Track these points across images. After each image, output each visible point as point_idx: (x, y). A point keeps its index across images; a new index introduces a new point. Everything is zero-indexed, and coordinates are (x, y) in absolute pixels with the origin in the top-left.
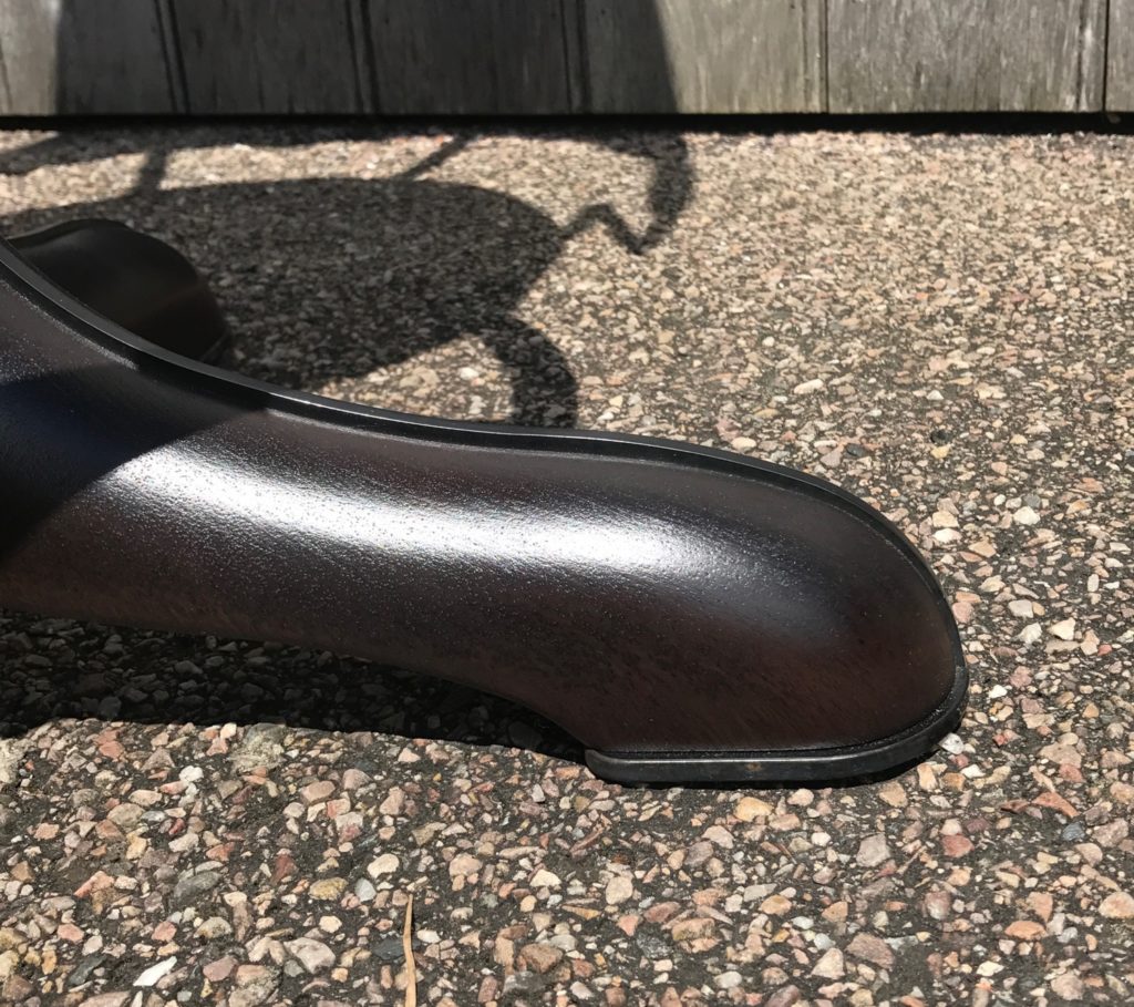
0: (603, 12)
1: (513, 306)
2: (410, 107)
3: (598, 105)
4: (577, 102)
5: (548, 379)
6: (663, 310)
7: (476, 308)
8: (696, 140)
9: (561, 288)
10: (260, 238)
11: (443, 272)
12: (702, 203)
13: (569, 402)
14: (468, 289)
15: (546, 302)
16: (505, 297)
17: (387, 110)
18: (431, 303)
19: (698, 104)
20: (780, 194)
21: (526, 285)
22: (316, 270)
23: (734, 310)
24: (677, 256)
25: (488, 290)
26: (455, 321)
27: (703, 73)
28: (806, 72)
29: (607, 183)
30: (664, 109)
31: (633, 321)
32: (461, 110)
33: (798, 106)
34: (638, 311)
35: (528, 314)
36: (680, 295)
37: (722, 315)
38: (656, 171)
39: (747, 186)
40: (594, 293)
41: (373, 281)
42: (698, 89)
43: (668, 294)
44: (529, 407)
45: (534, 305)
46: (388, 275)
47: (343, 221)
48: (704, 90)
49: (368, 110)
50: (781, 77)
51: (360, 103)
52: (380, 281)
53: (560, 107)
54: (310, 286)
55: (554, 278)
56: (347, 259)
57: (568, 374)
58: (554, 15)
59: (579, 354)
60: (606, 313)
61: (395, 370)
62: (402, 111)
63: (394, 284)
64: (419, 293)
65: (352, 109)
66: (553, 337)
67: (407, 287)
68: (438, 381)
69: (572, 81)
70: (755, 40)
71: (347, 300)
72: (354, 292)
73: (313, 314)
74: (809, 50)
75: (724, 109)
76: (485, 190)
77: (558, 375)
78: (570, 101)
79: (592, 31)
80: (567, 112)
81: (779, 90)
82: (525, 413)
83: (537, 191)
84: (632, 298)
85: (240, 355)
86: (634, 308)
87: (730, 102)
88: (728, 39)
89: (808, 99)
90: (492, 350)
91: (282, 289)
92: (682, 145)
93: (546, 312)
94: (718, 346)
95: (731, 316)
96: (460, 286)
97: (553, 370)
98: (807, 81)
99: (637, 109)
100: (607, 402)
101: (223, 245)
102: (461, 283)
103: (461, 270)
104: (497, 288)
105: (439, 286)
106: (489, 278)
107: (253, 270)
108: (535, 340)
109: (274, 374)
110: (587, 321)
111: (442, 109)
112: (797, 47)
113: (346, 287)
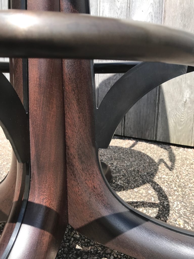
0: (160, 127)
1: (153, 178)
2: (129, 136)
3: (158, 140)
4: (154, 139)
5: (163, 195)
6: (178, 183)
7: (147, 178)
8: (173, 147)
9: (160, 176)
10: (112, 157)
11: (141, 170)
12: (178, 161)
13: (168, 201)
14: (146, 174)
15: (158, 178)
16: (152, 176)
17: (125, 135)
18: (140, 175)
19: (173, 142)
20: (190, 161)
21: (155, 175)
22: (122, 166)
23: (190, 186)
24: (177, 172)
25: (149, 174)
26: (145, 180)
27: (175, 138)
28: (191, 140)
29: (161, 154)
30: (168, 142)
31: (173, 185)
32: (136, 137)
33: (190, 145)
34: (174, 183)
35: (156, 180)
36: (180, 181)
37: (188, 187)
38: (168, 153)
39: (184, 159)
40: (166, 178)
41: (131, 169)
42: (174, 140)
43: (178, 181)
44: (161, 201)
45: (157, 179)
46: (133, 168)
47: (123, 156)
48: (175, 140)
49: (123, 135)
50: (187, 140)
51: (122, 134)
52: (132, 169)
53: (152, 139)
54: (121, 169)
55: (159, 174)
56: (126, 164)
57: (166, 195)
58: (153, 127)
59: (166, 191)
60: (169, 182)
61: (138, 189)
62: (128, 136)
63: (134, 170)
64: (138, 173)
65: (120, 134)
66: (162, 186)
67: (136, 171)
68: (145, 192)
69: (154, 136)
70: (184, 135)
71: (127, 172)
72: (128, 171)
73: (123, 174)
74: (192, 137)
75: (177, 143)
76: (143, 153)
77: (164, 195)
78: (153, 139)
79: (158, 129)
80: (152, 140)
81: (187, 142)
82: (161, 202)
83: (151, 154)
84: (172, 180)
85: (114, 181)
86: (173, 182)
87: (179, 143)
88: (179, 134)
89: (191, 144)
90: (152, 187)
91: (117, 168)
92: (170, 148)
93: (159, 181)
94: (189, 194)
95: (189, 187)
96: (144, 173)
97: (163, 194)
98: (191, 142)
99: (164, 141)
100: (174, 203)
101: (107, 158)
102: (144, 172)
103: (144, 169)
104: (150, 174)
105: (141, 172)
106: (148, 172)
107: (112, 164)
108: (159, 186)
109: (120, 186)
110: (166, 184)
111: (133, 137)
112: (191, 137)
113: (127, 170)
